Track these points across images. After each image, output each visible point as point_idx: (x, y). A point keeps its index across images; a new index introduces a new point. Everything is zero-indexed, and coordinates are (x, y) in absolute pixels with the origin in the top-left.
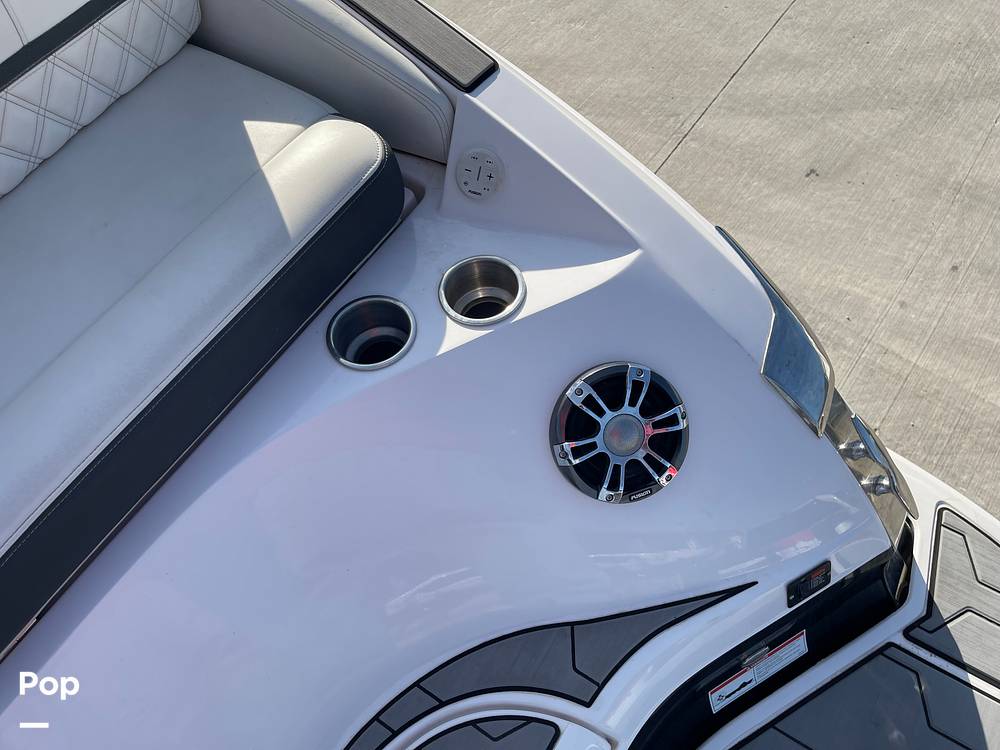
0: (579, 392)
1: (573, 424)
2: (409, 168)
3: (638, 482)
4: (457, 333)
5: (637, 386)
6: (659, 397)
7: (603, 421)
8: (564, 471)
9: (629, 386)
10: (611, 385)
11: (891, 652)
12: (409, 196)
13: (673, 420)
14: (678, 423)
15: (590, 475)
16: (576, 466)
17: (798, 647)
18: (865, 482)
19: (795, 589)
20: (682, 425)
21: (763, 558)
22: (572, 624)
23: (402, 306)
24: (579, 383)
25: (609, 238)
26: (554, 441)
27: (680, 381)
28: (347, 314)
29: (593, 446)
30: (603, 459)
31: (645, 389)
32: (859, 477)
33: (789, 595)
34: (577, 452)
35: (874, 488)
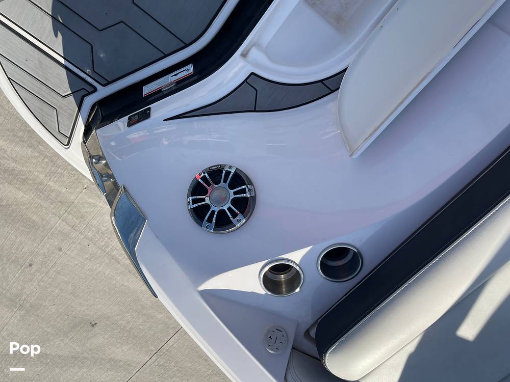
0: (239, 221)
1: (244, 205)
2: (312, 349)
3: (215, 174)
4: (295, 257)
5: (210, 220)
6: (199, 213)
7: (229, 205)
8: (251, 184)
9: (214, 221)
10: (223, 222)
11: (104, 82)
12: (313, 333)
13: (194, 201)
14: (192, 199)
15: (238, 180)
16: (245, 184)
17: (147, 89)
18: (104, 162)
19: (146, 115)
20: (190, 199)
21: (155, 132)
22: (255, 111)
23: (323, 275)
24: (238, 225)
25: (214, 298)
26: (254, 198)
27: (188, 220)
28: (352, 274)
29: (235, 193)
30: (231, 186)
31: (206, 218)
32: (106, 164)
33: (150, 113)
34: (244, 191)
35: (100, 158)
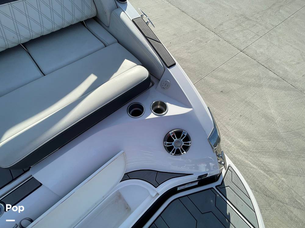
0: (172, 133)
1: (168, 139)
2: (153, 79)
3: (178, 153)
4: (152, 116)
6: (187, 139)
7: (175, 140)
8: (165, 147)
9: (182, 135)
10: (179, 134)
11: (212, 189)
12: (151, 84)
13: (188, 144)
15: (169, 149)
16: (167, 147)
17: (197, 183)
18: (219, 161)
19: (200, 177)
20: (190, 145)
22: (158, 171)
23: (143, 106)
24: (173, 131)
25: (186, 104)
26: (164, 140)
27: (192, 136)
28: (133, 105)
29: (172, 144)
30: (173, 147)
31: (185, 136)
32: (218, 160)
33: (198, 177)
34: (168, 144)
35: (220, 163)
